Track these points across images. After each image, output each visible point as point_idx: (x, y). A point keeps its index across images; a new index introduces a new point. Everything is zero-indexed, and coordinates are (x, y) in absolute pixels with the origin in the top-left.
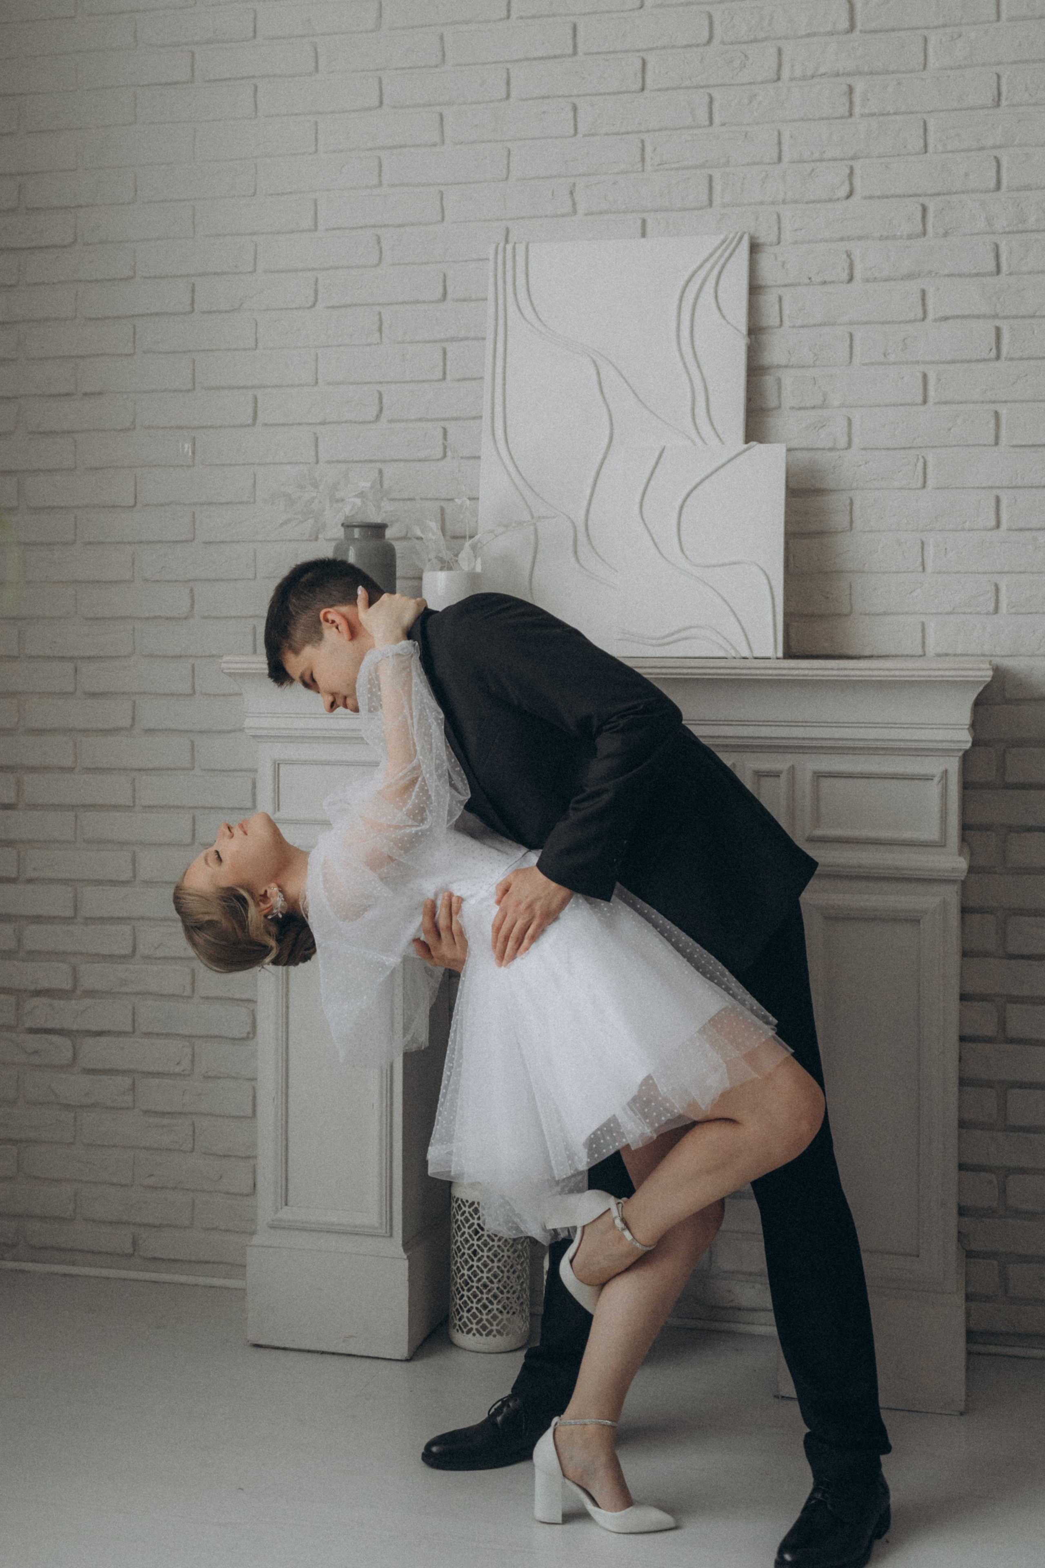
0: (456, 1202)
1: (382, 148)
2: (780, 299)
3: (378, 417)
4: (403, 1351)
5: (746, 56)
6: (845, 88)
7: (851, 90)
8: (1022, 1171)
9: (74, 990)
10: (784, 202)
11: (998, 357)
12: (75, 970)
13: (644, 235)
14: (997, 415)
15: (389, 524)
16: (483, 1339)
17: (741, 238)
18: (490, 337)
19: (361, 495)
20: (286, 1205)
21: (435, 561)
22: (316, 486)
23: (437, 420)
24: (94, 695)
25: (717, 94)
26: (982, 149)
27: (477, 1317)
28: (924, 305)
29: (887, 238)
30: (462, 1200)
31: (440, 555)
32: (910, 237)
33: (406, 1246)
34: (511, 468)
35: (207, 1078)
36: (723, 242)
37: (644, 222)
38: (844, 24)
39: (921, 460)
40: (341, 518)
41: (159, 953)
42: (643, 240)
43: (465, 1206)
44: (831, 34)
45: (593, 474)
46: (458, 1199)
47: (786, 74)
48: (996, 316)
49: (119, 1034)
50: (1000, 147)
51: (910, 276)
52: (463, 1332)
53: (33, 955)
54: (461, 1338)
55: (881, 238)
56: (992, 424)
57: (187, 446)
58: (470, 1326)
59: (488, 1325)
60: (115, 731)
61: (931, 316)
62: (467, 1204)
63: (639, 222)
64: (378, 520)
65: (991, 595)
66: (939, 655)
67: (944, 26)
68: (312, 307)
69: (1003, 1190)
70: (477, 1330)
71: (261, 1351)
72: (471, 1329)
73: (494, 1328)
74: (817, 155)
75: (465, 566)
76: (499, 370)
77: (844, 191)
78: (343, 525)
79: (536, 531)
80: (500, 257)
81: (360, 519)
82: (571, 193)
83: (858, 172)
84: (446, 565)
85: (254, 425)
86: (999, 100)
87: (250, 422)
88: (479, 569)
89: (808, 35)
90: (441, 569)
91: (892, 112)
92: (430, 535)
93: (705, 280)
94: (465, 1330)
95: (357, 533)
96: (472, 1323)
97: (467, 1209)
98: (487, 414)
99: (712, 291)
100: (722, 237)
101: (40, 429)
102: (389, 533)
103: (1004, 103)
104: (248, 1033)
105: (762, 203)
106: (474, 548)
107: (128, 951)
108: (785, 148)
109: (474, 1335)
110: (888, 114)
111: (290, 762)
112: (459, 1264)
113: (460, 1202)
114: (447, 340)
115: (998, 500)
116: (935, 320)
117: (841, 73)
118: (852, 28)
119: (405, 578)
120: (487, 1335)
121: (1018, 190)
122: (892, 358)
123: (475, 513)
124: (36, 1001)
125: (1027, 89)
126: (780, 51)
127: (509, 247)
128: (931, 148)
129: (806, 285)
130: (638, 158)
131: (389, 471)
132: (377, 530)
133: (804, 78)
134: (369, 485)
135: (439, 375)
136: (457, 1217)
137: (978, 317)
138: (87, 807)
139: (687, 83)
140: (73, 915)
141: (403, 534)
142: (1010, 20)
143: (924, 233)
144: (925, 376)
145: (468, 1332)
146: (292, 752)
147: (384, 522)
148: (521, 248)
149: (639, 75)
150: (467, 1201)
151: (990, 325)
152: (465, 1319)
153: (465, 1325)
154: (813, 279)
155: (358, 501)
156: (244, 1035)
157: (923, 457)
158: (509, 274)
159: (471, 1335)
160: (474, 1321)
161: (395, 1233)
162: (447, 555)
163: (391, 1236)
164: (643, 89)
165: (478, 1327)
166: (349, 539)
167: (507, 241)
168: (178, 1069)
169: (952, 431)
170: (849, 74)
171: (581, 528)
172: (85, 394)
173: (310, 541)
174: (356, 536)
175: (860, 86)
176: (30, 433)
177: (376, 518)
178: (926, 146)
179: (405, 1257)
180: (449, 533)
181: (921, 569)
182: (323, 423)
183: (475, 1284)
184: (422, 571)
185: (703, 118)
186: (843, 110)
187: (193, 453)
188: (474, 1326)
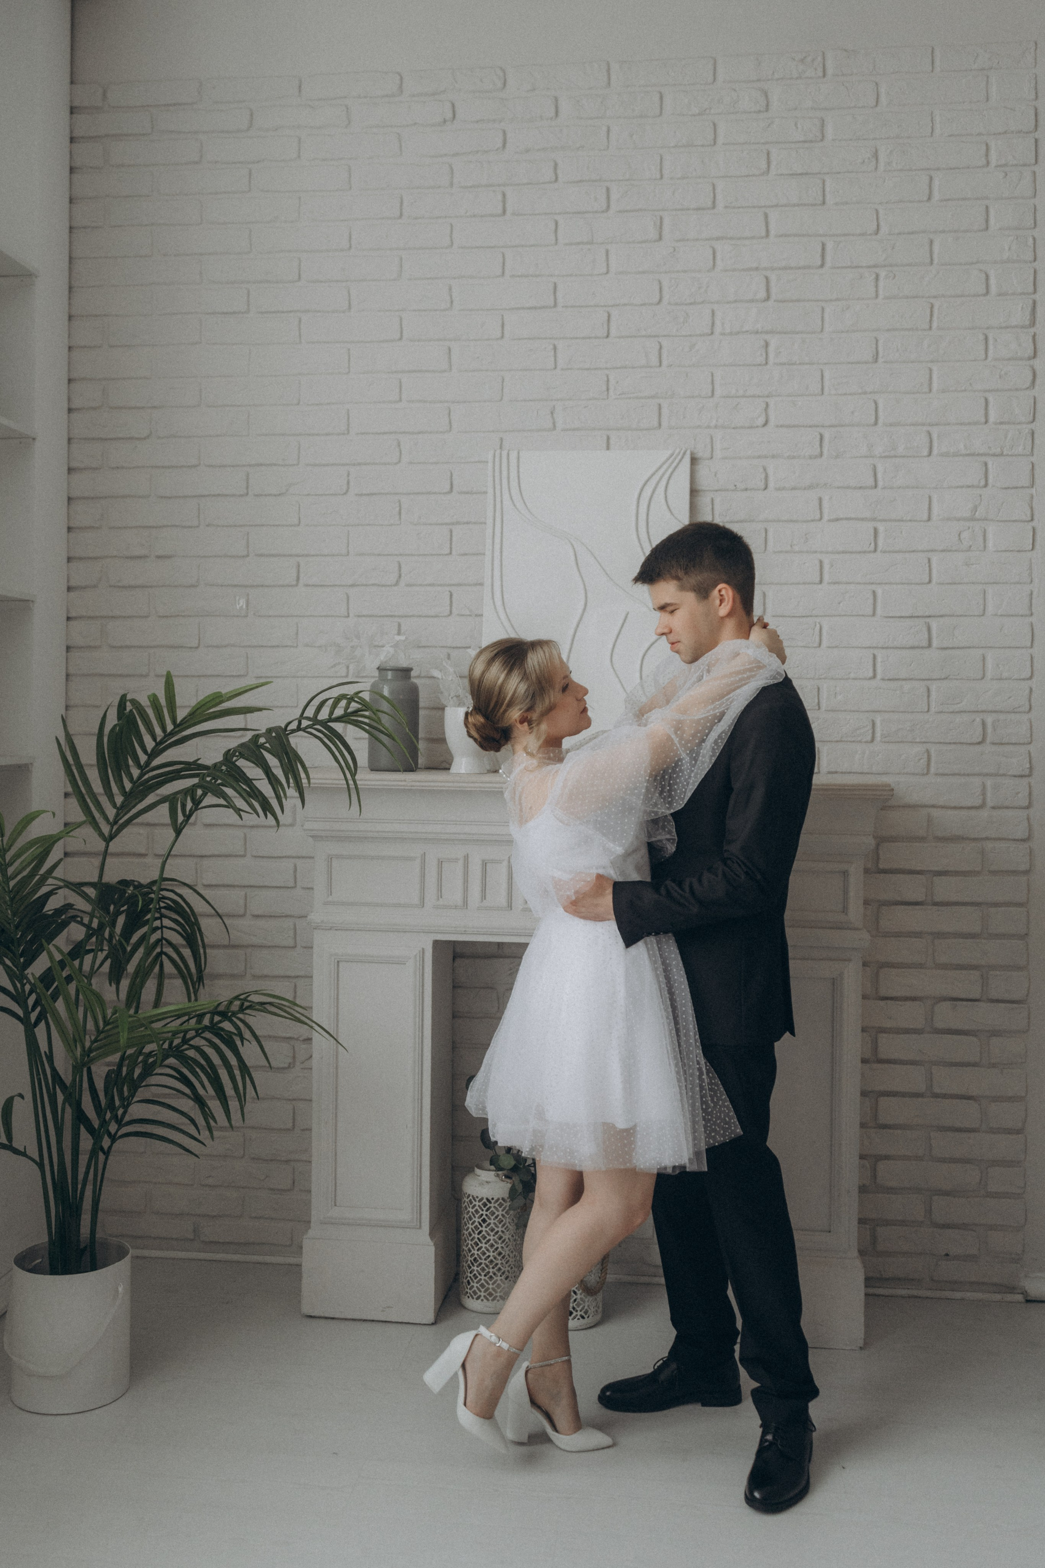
0: (468, 1197)
1: (403, 372)
2: (712, 500)
3: (399, 581)
4: (430, 1317)
5: (687, 314)
6: (763, 343)
7: (767, 345)
8: (887, 1157)
10: (716, 427)
11: (875, 550)
13: (608, 448)
14: (874, 593)
15: (414, 667)
16: (489, 1304)
17: (684, 453)
18: (490, 521)
20: (335, 1205)
21: (455, 699)
22: (358, 637)
23: (444, 586)
25: (665, 343)
26: (865, 393)
27: (485, 1286)
28: (821, 509)
29: (794, 457)
30: (473, 1196)
31: (458, 694)
32: (811, 457)
33: (432, 1235)
34: (507, 625)
36: (672, 455)
37: (608, 438)
38: (762, 294)
39: (818, 626)
40: (377, 664)
42: (608, 452)
43: (475, 1201)
44: (752, 301)
46: (469, 1195)
47: (718, 329)
48: (874, 519)
50: (876, 392)
51: (810, 487)
52: (473, 1298)
54: (472, 1303)
55: (789, 457)
56: (871, 601)
57: (242, 601)
58: (479, 1293)
59: (493, 1292)
61: (826, 517)
62: (477, 1200)
63: (605, 438)
64: (406, 664)
65: (870, 727)
66: (829, 773)
67: (837, 300)
68: (345, 494)
69: (874, 1170)
70: (484, 1296)
71: (311, 1320)
72: (480, 1296)
73: (498, 1294)
74: (741, 393)
76: (497, 547)
77: (761, 421)
78: (379, 668)
80: (497, 460)
81: (392, 664)
82: (552, 413)
83: (772, 405)
85: (297, 585)
86: (877, 358)
87: (294, 583)
89: (736, 301)
90: (459, 705)
91: (798, 362)
93: (657, 484)
94: (475, 1297)
95: (390, 675)
96: (480, 1291)
97: (477, 1203)
98: (488, 582)
99: (663, 493)
100: (669, 452)
101: (120, 584)
102: (413, 674)
103: (880, 360)
104: (290, 1063)
105: (699, 427)
108: (717, 387)
109: (482, 1300)
110: (794, 364)
111: (340, 857)
112: (470, 1246)
113: (471, 1197)
114: (453, 524)
115: (875, 657)
116: (829, 521)
117: (760, 331)
118: (768, 298)
119: (425, 708)
120: (493, 1300)
121: (891, 425)
122: (797, 548)
125: (898, 350)
126: (713, 313)
127: (504, 453)
128: (826, 389)
129: (733, 491)
130: (604, 388)
131: (405, 623)
132: (405, 673)
133: (731, 334)
135: (447, 551)
136: (469, 1209)
137: (862, 519)
139: (644, 333)
141: (423, 674)
142: (886, 298)
143: (821, 455)
144: (821, 562)
145: (478, 1298)
146: (343, 848)
147: (410, 666)
148: (513, 455)
149: (605, 326)
150: (477, 1197)
151: (871, 525)
152: (475, 1288)
153: (475, 1293)
154: (738, 486)
155: (389, 652)
156: (286, 1065)
157: (819, 623)
158: (505, 473)
159: (480, 1300)
160: (483, 1290)
161: (423, 1224)
163: (420, 1227)
164: (607, 336)
165: (485, 1294)
166: (383, 679)
167: (501, 448)
169: (841, 604)
170: (767, 333)
172: (158, 557)
174: (389, 677)
175: (774, 342)
176: (111, 586)
177: (404, 663)
178: (822, 389)
179: (432, 1244)
181: (817, 708)
182: (352, 586)
183: (483, 1261)
184: (445, 706)
185: (654, 360)
186: (761, 359)
187: (247, 606)
188: (482, 1294)
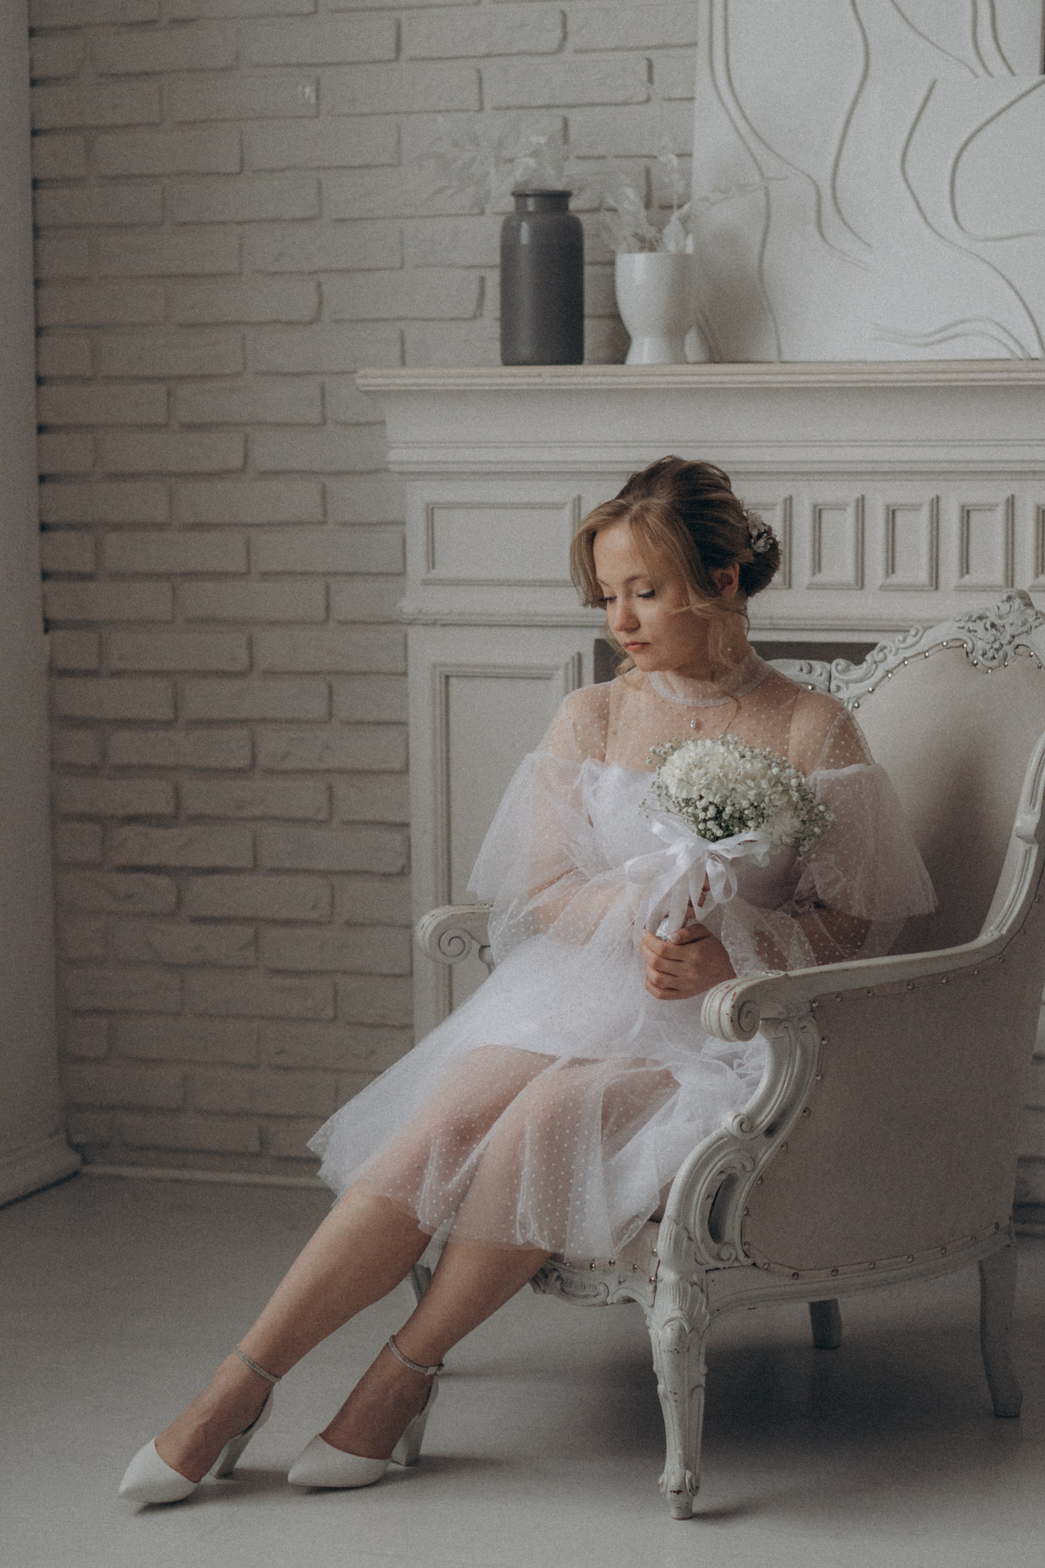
3: (561, 48)
9: (175, 816)
12: (177, 790)
15: (575, 192)
19: (535, 154)
21: (632, 240)
22: (480, 143)
23: (637, 49)
24: (190, 427)
31: (640, 232)
34: (734, 112)
35: (350, 925)
40: (508, 185)
41: (287, 765)
45: (842, 119)
49: (239, 871)
53: (126, 771)
57: (309, 91)
60: (221, 474)
64: (559, 186)
75: (672, 247)
78: (513, 194)
79: (767, 195)
81: (536, 185)
84: (647, 245)
85: (397, 59)
87: (392, 55)
88: (690, 250)
90: (642, 249)
92: (626, 205)
95: (531, 205)
98: (704, 40)
101: (114, 71)
102: (574, 204)
104: (402, 867)
106: (684, 221)
107: (245, 762)
111: (448, 506)
123: (687, 175)
124: (125, 831)
131: (576, 118)
132: (558, 200)
134: (542, 140)
138: (191, 575)
140: (172, 716)
141: (594, 205)
146: (451, 492)
147: (567, 189)
155: (532, 162)
156: (397, 870)
162: (650, 232)
166: (521, 212)
168: (314, 915)
171: (827, 194)
172: (173, 22)
173: (472, 215)
174: (531, 209)
176: (100, 76)
177: (556, 184)
180: (655, 203)
182: (490, 56)
184: (613, 253)
187: (318, 98)
